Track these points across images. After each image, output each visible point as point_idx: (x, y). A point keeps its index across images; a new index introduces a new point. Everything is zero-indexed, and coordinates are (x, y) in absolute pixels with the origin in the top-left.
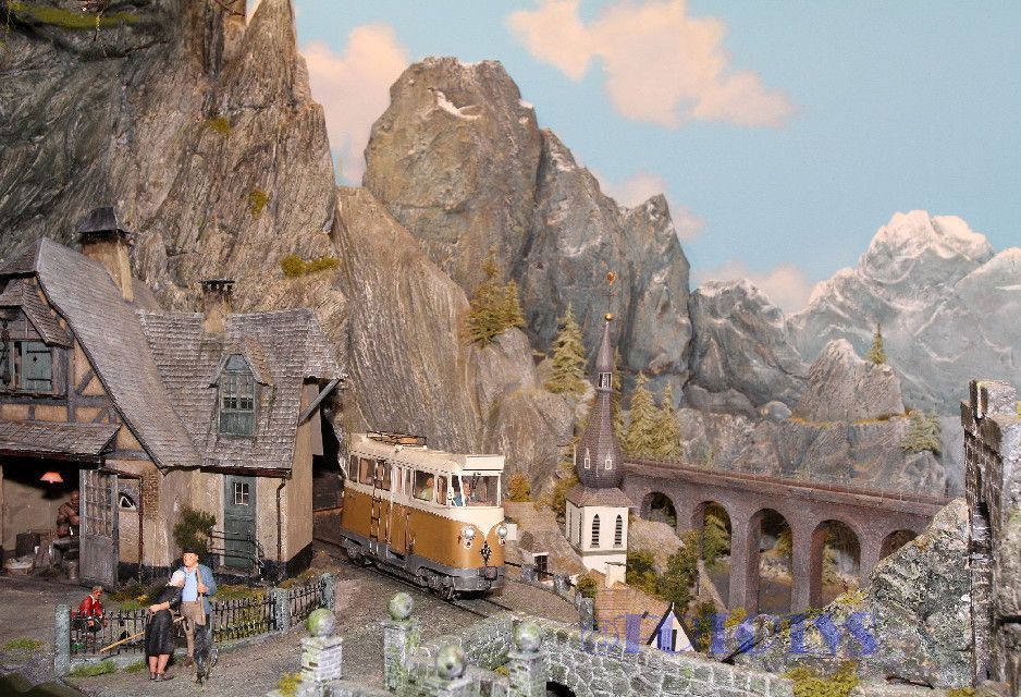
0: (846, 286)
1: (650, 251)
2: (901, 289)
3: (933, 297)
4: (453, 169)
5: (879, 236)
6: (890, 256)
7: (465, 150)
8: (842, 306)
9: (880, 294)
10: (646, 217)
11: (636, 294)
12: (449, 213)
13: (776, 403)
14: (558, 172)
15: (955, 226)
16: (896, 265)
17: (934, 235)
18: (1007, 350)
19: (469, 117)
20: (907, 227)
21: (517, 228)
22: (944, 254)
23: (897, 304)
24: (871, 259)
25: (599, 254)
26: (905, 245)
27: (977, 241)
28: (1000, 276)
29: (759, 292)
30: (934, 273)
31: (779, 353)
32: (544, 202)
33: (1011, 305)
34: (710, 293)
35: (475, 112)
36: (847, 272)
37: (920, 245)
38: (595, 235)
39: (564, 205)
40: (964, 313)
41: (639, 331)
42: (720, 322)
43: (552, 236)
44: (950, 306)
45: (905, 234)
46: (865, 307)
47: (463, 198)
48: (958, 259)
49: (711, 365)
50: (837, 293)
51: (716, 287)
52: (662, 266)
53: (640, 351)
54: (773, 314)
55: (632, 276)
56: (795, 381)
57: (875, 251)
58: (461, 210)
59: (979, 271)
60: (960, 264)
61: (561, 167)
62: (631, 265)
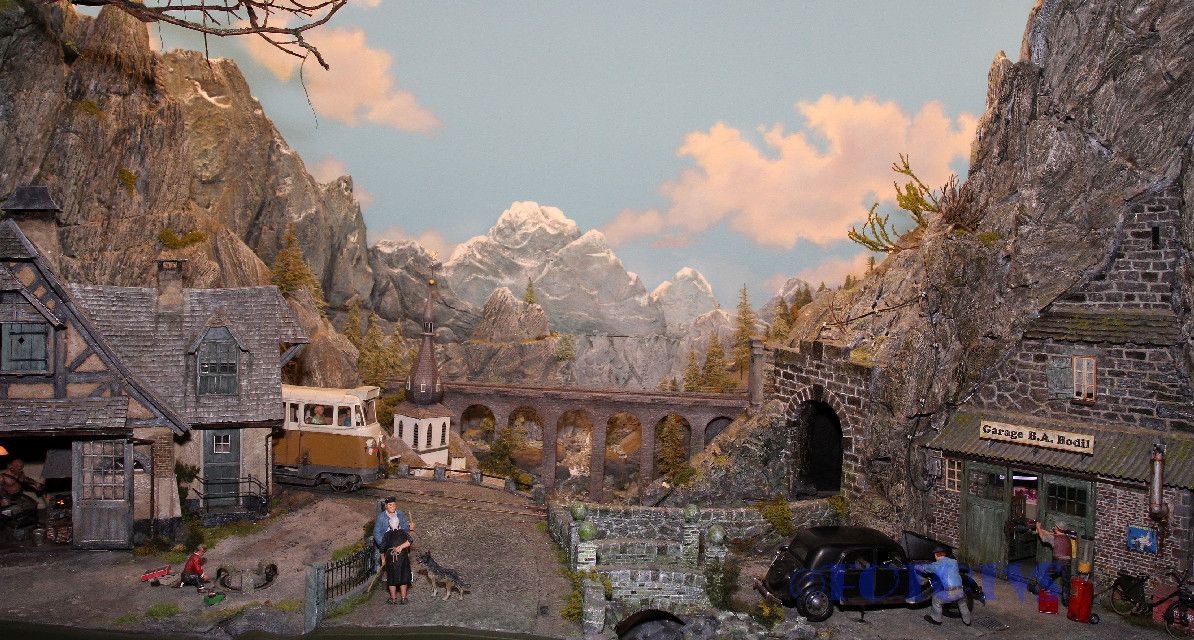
0: (483, 247)
1: (345, 218)
2: (523, 252)
3: (544, 258)
4: (210, 147)
5: (505, 215)
6: (514, 230)
7: (221, 132)
8: (481, 262)
9: (506, 254)
10: (340, 193)
11: (335, 251)
12: (204, 183)
13: (444, 329)
14: (281, 155)
15: (556, 213)
16: (518, 237)
17: (543, 218)
18: (595, 292)
19: (222, 106)
20: (523, 211)
21: (257, 198)
22: (551, 232)
23: (520, 262)
24: (500, 231)
25: (312, 220)
26: (524, 223)
27: (571, 224)
28: (589, 247)
29: (427, 251)
30: (543, 243)
31: (444, 294)
32: (274, 177)
33: (596, 266)
34: (387, 250)
35: (225, 101)
36: (483, 239)
37: (534, 224)
38: (311, 205)
39: (288, 181)
40: (567, 269)
41: (338, 277)
42: (396, 271)
43: (281, 204)
44: (556, 264)
45: (523, 217)
46: (499, 262)
47: (217, 171)
48: (560, 234)
49: (390, 301)
50: (475, 252)
51: (390, 245)
52: (354, 229)
53: (339, 292)
54: (438, 267)
55: (333, 236)
56: (457, 313)
57: (502, 226)
58: (213, 182)
59: (574, 243)
60: (562, 238)
61: (284, 151)
62: (331, 227)
